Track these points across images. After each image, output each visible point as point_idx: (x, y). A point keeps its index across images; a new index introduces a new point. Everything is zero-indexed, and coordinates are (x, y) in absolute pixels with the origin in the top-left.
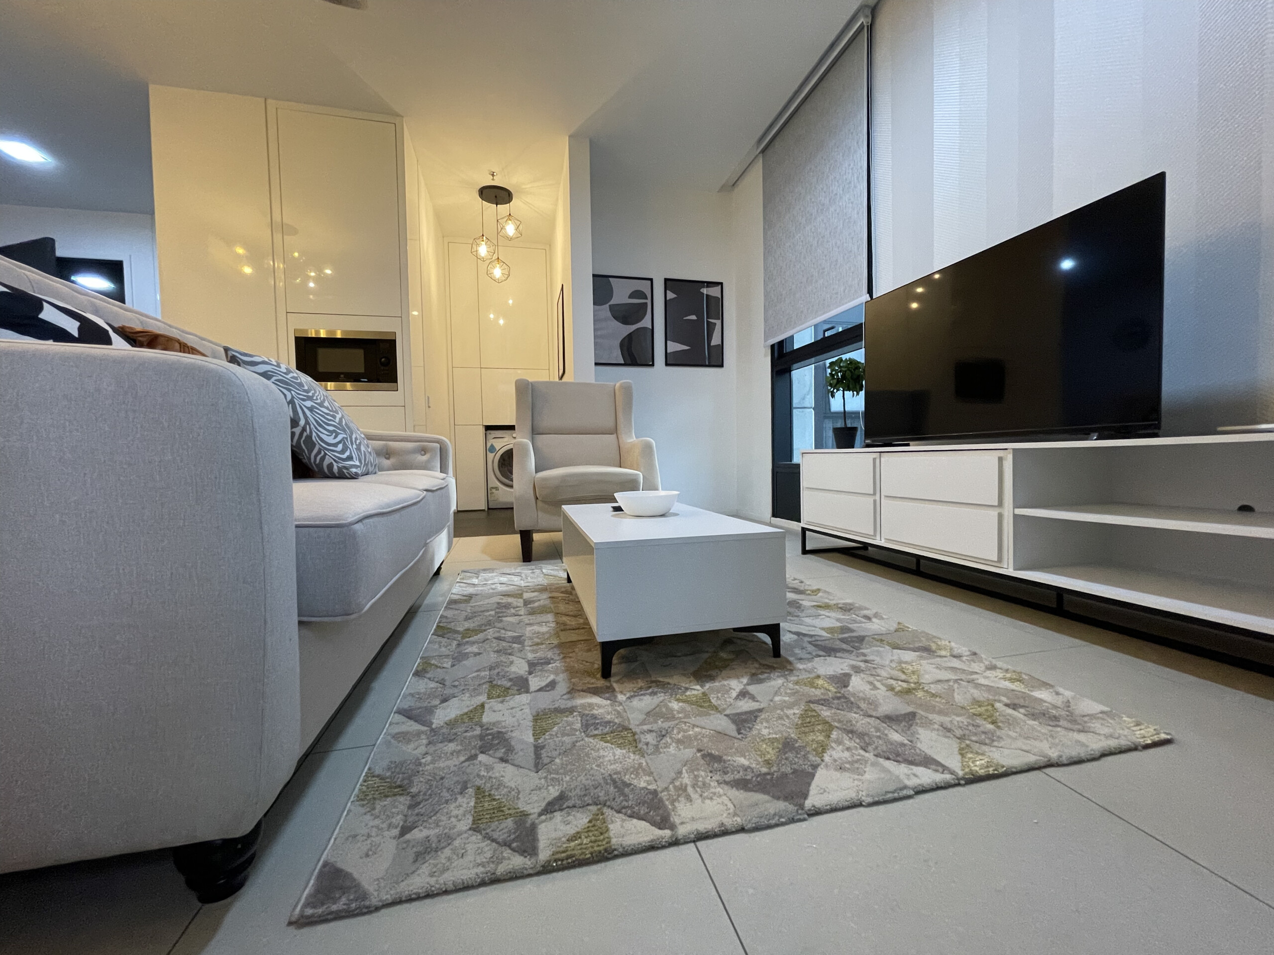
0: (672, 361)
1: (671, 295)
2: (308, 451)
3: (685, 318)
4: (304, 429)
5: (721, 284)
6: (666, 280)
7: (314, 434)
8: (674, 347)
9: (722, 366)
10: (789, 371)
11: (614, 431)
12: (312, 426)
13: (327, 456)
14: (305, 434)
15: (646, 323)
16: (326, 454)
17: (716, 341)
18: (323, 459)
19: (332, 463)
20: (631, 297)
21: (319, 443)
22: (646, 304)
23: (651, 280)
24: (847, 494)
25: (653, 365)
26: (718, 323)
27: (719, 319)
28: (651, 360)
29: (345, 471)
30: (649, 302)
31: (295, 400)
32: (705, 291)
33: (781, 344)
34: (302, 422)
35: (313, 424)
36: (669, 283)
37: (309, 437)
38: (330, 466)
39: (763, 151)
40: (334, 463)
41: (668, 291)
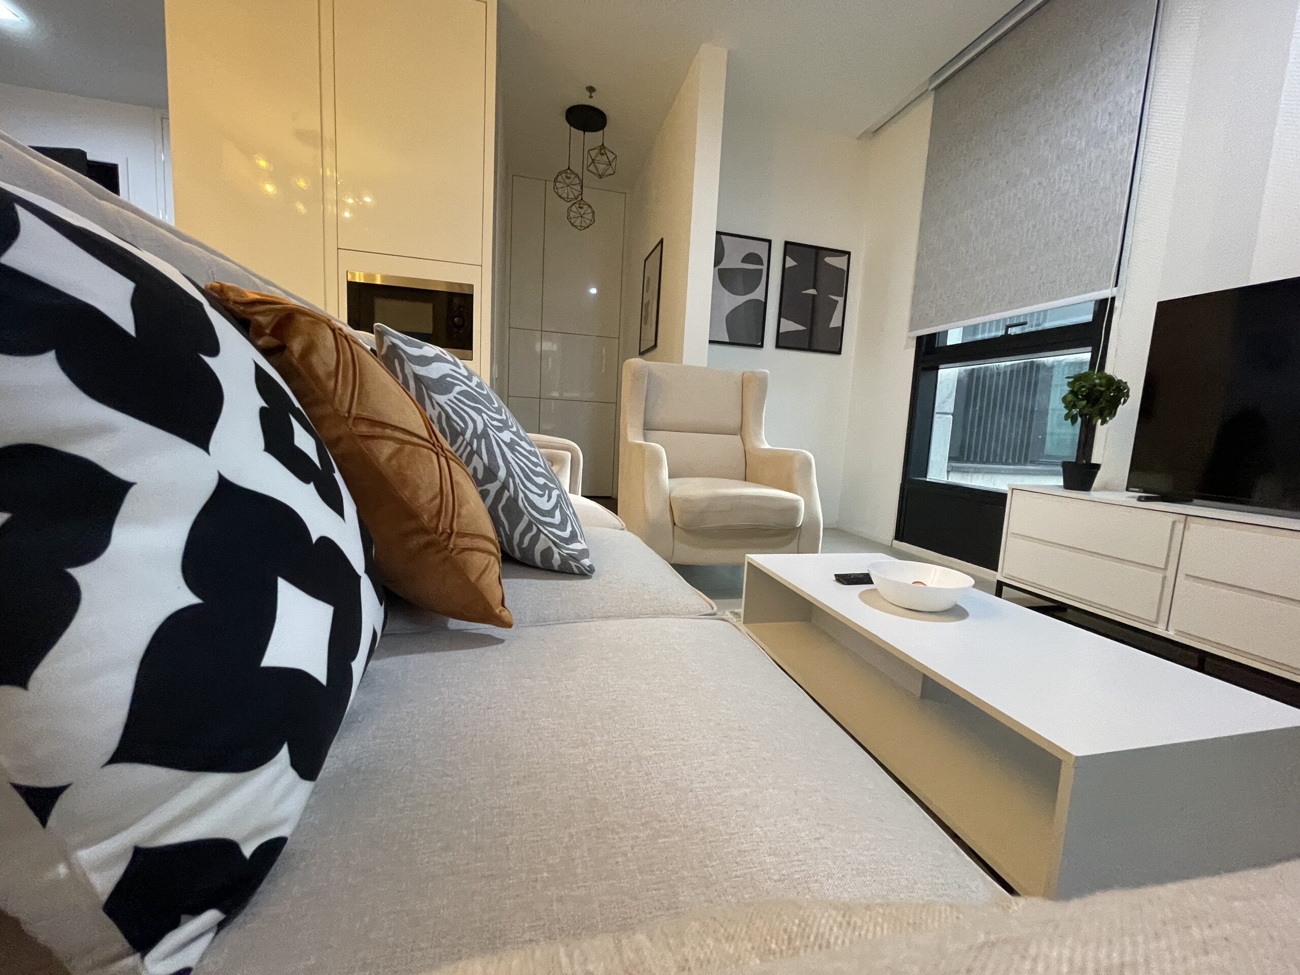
0: (784, 342)
1: (790, 263)
2: (509, 524)
3: (803, 292)
4: (504, 487)
5: (849, 253)
6: (787, 243)
7: (521, 495)
8: (789, 326)
9: (839, 352)
10: (938, 369)
11: (740, 430)
12: (517, 480)
13: (542, 536)
14: (506, 494)
15: (758, 294)
16: (539, 530)
17: (835, 323)
18: (535, 540)
19: (550, 548)
20: (744, 260)
21: (528, 512)
22: (761, 270)
23: (770, 242)
24: (1105, 558)
25: (762, 346)
26: (840, 300)
27: (842, 296)
28: (760, 340)
29: (573, 564)
30: (764, 268)
31: (489, 430)
32: (829, 260)
33: (933, 336)
34: (502, 473)
35: (518, 475)
36: (789, 247)
37: (514, 500)
38: (547, 554)
39: (936, 88)
40: (554, 548)
41: (787, 258)
